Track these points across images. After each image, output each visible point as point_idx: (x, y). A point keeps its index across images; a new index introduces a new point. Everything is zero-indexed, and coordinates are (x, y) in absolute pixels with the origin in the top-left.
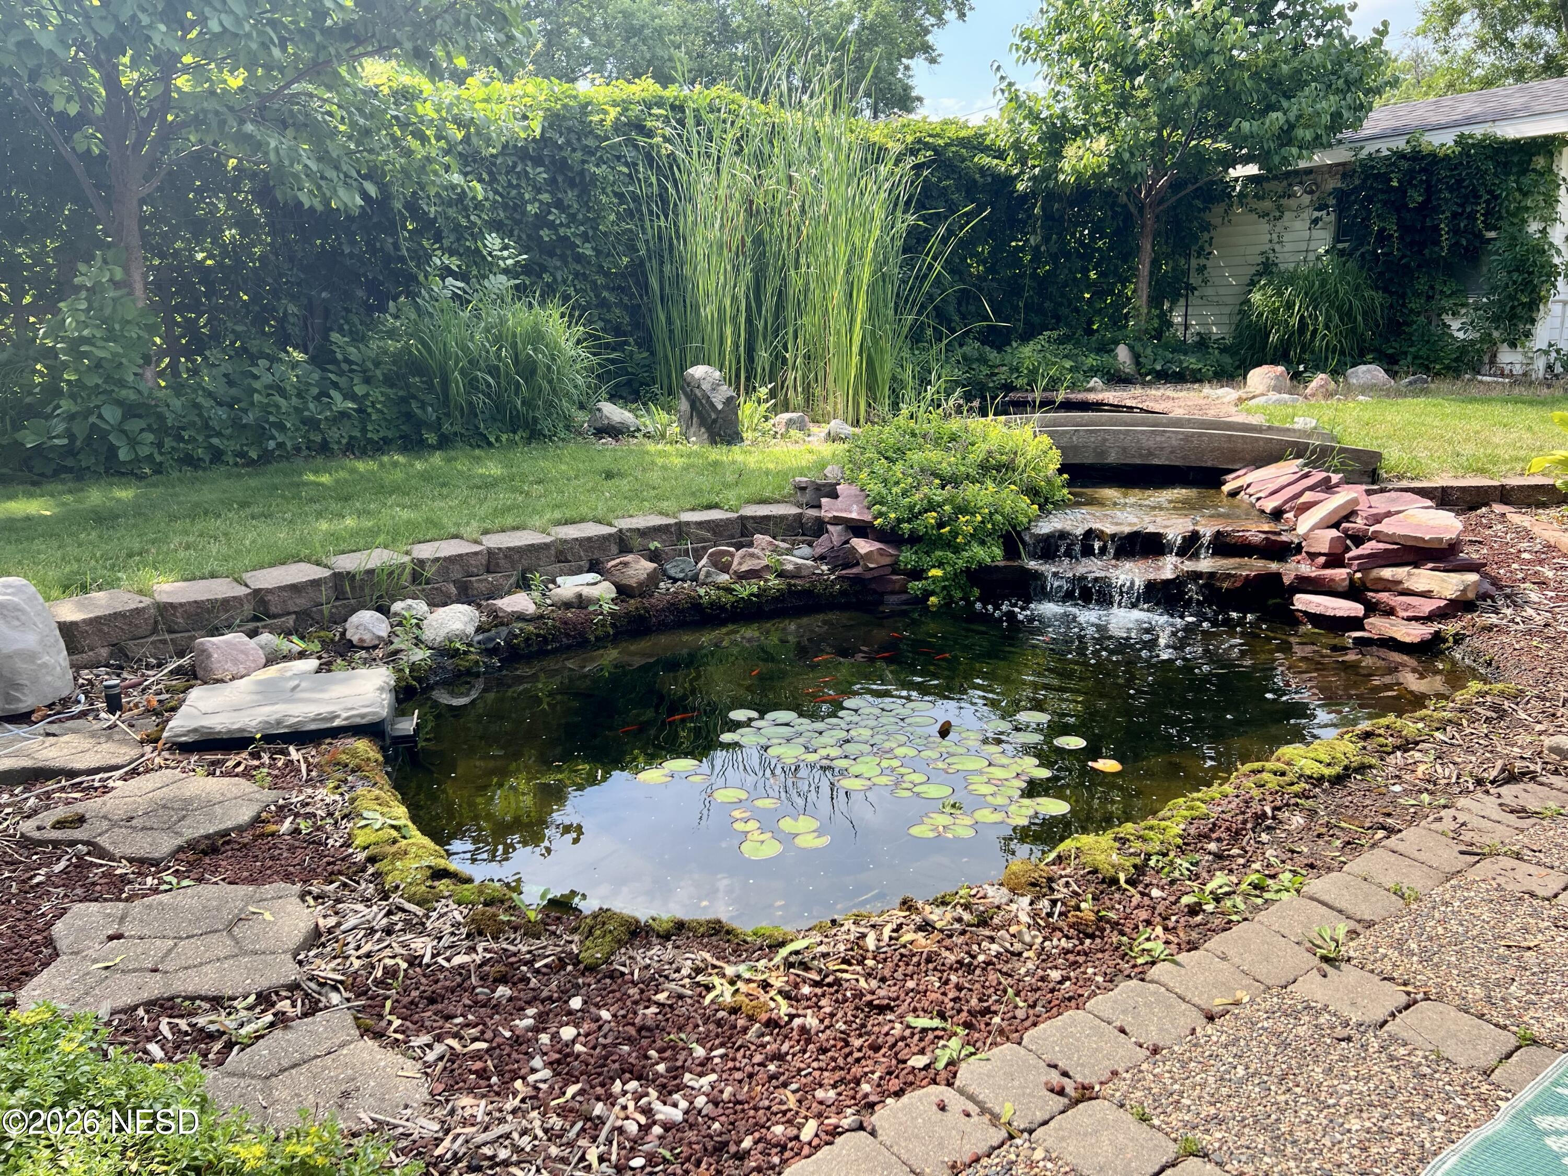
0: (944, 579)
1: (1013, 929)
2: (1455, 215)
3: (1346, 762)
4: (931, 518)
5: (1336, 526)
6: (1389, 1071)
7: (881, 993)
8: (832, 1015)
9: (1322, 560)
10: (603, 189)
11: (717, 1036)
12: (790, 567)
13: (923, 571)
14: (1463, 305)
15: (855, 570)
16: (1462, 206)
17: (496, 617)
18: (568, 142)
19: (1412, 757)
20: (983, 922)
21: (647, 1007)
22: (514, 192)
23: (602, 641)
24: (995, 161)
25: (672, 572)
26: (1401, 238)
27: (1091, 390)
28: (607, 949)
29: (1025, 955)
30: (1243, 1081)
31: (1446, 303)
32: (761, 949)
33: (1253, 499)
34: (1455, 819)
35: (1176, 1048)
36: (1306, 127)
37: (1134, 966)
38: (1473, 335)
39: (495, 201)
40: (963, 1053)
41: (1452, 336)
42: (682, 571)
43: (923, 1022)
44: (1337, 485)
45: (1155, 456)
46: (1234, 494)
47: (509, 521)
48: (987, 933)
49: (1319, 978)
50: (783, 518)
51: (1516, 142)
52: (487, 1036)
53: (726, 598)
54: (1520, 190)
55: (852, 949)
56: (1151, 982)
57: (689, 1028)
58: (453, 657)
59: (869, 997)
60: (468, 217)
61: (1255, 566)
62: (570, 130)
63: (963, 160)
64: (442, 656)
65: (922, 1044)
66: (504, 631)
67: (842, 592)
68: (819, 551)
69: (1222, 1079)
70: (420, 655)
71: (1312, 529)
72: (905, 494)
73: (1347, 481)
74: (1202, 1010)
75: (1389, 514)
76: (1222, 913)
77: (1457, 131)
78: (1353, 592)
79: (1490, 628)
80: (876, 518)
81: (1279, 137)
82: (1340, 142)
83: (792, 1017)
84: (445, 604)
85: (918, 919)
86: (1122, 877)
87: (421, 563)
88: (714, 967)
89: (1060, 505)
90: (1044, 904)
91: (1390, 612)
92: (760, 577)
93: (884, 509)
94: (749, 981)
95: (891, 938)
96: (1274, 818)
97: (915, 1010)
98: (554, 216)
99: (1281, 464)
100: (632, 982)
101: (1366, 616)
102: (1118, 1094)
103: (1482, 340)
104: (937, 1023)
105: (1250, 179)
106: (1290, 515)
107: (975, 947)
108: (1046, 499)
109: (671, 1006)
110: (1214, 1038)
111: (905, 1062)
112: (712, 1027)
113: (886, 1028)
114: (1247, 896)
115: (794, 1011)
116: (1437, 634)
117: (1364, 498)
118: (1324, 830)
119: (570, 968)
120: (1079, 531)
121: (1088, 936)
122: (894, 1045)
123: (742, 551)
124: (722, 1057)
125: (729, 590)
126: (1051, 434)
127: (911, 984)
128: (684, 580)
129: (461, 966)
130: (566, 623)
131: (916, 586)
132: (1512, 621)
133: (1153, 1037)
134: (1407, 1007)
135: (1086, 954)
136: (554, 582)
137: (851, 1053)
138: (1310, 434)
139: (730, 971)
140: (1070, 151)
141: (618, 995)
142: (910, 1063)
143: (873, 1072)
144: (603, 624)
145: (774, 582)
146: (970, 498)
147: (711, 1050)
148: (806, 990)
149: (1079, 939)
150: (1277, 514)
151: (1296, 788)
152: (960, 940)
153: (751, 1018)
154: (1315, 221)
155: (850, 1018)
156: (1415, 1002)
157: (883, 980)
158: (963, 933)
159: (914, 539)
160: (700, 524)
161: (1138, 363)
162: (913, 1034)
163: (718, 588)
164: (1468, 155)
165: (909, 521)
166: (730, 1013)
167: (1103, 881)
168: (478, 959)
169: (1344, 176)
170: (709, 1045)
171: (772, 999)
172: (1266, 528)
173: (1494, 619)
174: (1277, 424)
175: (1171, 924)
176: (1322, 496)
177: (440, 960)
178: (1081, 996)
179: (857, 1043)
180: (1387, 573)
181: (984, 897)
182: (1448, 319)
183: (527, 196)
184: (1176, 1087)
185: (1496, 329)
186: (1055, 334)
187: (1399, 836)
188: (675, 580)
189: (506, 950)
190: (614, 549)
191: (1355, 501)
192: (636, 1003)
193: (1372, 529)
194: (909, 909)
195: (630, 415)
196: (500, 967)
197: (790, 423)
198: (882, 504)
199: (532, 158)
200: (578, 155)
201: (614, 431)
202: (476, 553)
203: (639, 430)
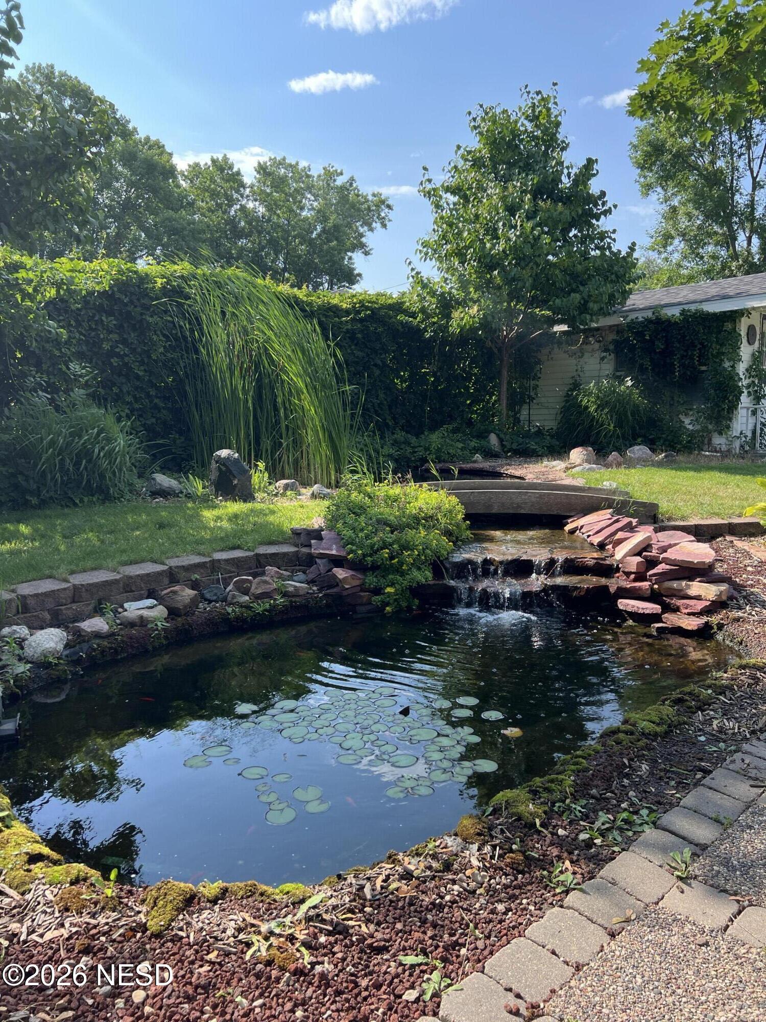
0: (396, 594)
1: (468, 872)
2: (683, 357)
3: (669, 722)
4: (386, 553)
5: (639, 554)
6: (736, 968)
7: (379, 935)
8: (344, 959)
9: (632, 576)
10: (155, 331)
11: (257, 988)
12: (291, 589)
13: (381, 589)
14: (691, 410)
15: (335, 590)
16: (686, 351)
17: (80, 636)
18: (131, 302)
19: (708, 714)
20: (447, 867)
21: (201, 966)
22: (93, 334)
23: (157, 651)
24: (411, 319)
25: (208, 596)
26: (653, 369)
27: (475, 462)
28: (169, 917)
29: (478, 892)
30: (642, 988)
31: (681, 409)
32: (287, 906)
33: (585, 536)
34: (743, 760)
35: (592, 964)
36: (595, 302)
37: (554, 895)
38: (698, 427)
39: (80, 339)
40: (443, 984)
41: (685, 428)
42: (216, 594)
43: (410, 960)
44: (636, 527)
45: (522, 508)
46: (572, 532)
47: (89, 564)
48: (450, 877)
49: (678, 893)
50: (285, 554)
51: (715, 314)
52: (73, 1005)
53: (247, 614)
54: (717, 342)
55: (354, 900)
56: (568, 908)
57: (234, 982)
58: (47, 668)
59: (369, 941)
60: (60, 350)
61: (592, 581)
62: (132, 294)
63: (391, 318)
64: (39, 667)
65: (412, 979)
66: (85, 646)
67: (328, 606)
68: (311, 576)
69: (627, 988)
70: (21, 668)
71: (625, 556)
72: (367, 537)
73: (640, 523)
74: (606, 928)
75: (670, 546)
76: (607, 846)
77: (681, 307)
78: (653, 597)
79: (737, 620)
80: (349, 554)
81: (579, 308)
82: (615, 312)
83: (313, 965)
84: (42, 628)
85: (400, 869)
86: (538, 822)
87: (24, 597)
88: (253, 925)
89: (467, 542)
90: (487, 849)
91: (676, 610)
92: (271, 597)
93: (354, 548)
94: (280, 936)
95: (382, 887)
96: (630, 767)
97: (404, 949)
98: (121, 349)
99: (600, 512)
100: (189, 944)
101: (663, 613)
102: (558, 1010)
103: (703, 431)
104: (421, 959)
105: (564, 333)
106: (610, 547)
107: (443, 889)
108: (457, 538)
109: (220, 964)
110: (617, 953)
111: (400, 996)
112: (252, 979)
113: (384, 968)
114: (621, 829)
115: (315, 960)
116: (707, 623)
117: (654, 535)
118: (662, 774)
119: (139, 935)
120: (480, 560)
121: (520, 872)
122: (391, 982)
123: (258, 579)
124: (261, 1006)
125: (248, 608)
126: (457, 495)
127: (399, 926)
128: (217, 602)
129: (51, 941)
130: (131, 638)
131: (377, 599)
132: (750, 614)
133: (575, 957)
134: (739, 912)
135: (520, 888)
136: (122, 607)
137: (360, 993)
138: (614, 492)
139: (264, 928)
140: (456, 314)
141: (177, 957)
142: (404, 997)
143: (377, 1009)
144: (158, 637)
145: (280, 600)
146: (409, 539)
147: (253, 1001)
148: (322, 939)
149: (514, 875)
150: (602, 546)
151: (641, 743)
152: (432, 885)
153: (283, 969)
154: (603, 359)
155: (356, 960)
156: (744, 908)
157: (379, 924)
158: (433, 878)
159: (374, 568)
160: (227, 561)
161: (503, 446)
162: (404, 971)
163: (242, 607)
164: (688, 322)
165: (371, 555)
166: (266, 966)
167: (525, 826)
168: (65, 933)
169: (618, 332)
170: (250, 997)
171: (298, 950)
172: (595, 555)
173: (740, 614)
174: (593, 486)
175: (575, 858)
176: (628, 534)
177: (34, 937)
178: (521, 924)
179: (364, 983)
180: (675, 584)
181: (445, 847)
182: (682, 417)
183: (102, 336)
184: (597, 999)
185: (711, 423)
186: (451, 427)
187: (711, 776)
188: (210, 602)
189: (88, 924)
190: (166, 581)
191: (649, 538)
192: (192, 963)
193: (662, 556)
194: (393, 862)
195: (176, 482)
196: (84, 941)
197: (286, 487)
198: (352, 544)
199: (106, 312)
200: (139, 309)
201: (164, 493)
202: (65, 589)
203: (182, 492)
